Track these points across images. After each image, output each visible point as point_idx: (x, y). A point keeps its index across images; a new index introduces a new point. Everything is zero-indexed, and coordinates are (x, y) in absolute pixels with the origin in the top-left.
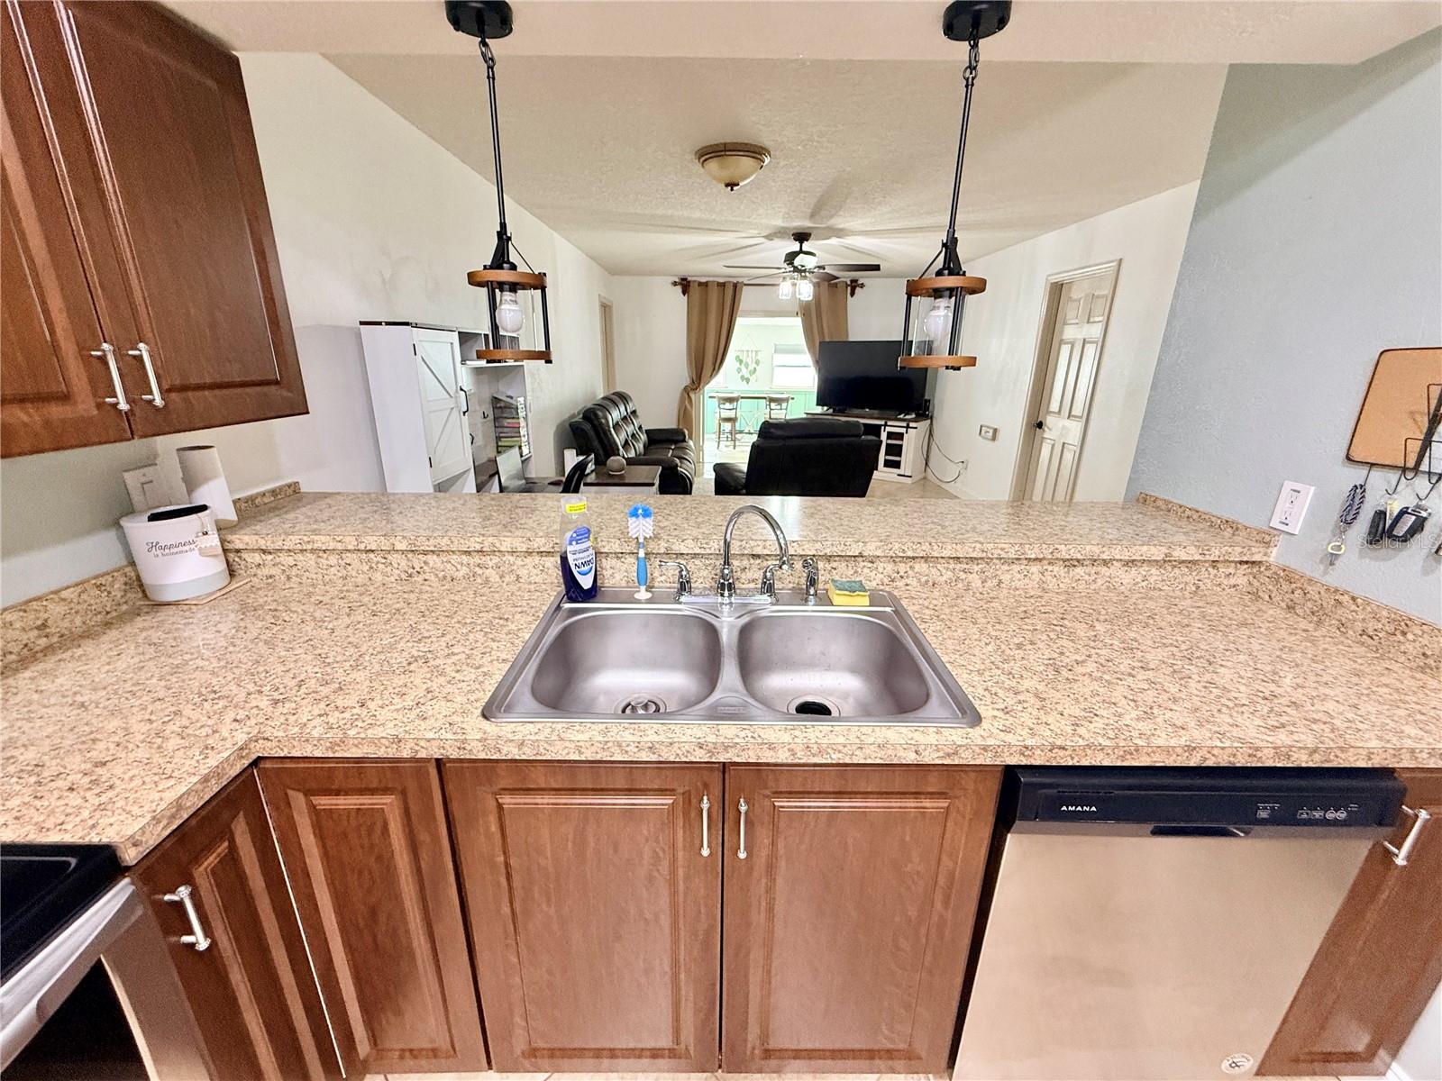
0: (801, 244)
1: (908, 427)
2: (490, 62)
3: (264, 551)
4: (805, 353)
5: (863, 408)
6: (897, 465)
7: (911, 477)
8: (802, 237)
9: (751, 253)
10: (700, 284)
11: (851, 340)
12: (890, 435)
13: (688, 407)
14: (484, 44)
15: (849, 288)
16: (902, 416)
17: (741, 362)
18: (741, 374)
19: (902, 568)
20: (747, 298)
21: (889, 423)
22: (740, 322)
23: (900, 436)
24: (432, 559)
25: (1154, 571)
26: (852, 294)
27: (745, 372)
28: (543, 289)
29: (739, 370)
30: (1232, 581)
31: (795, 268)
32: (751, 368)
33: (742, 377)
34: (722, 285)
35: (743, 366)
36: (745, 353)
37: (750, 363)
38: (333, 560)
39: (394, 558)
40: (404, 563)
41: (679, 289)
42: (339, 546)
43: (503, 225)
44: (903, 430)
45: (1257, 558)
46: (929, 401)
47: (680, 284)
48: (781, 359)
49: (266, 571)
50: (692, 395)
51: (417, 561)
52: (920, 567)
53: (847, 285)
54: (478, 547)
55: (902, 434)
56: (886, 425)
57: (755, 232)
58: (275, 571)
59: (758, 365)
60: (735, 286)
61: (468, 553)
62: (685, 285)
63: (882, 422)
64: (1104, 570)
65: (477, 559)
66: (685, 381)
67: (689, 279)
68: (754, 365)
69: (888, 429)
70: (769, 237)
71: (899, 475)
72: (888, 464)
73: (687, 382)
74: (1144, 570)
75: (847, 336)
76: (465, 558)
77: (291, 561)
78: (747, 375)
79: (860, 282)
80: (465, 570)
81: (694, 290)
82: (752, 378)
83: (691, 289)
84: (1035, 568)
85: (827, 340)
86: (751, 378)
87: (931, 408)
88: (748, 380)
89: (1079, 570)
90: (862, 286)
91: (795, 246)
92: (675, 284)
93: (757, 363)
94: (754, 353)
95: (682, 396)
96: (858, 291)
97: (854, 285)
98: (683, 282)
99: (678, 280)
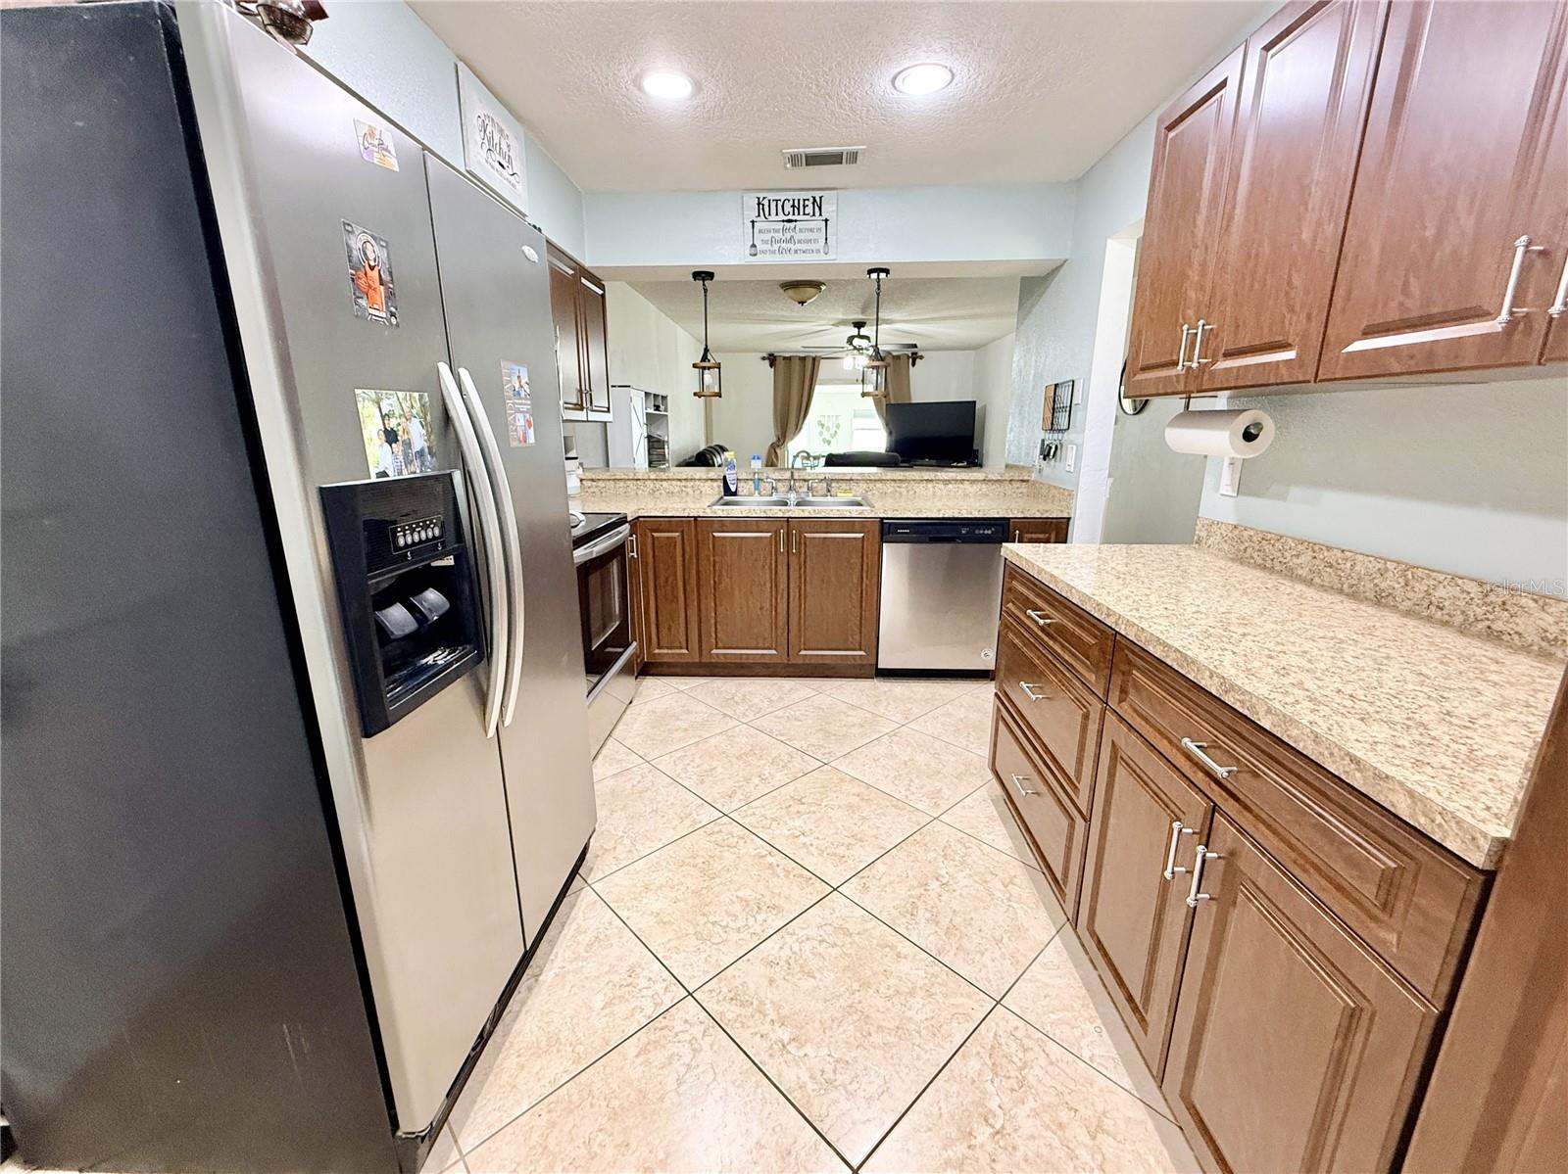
0: (859, 329)
2: (706, 291)
3: (593, 480)
4: (873, 417)
5: (924, 459)
8: (859, 325)
9: (822, 336)
10: (785, 358)
11: (913, 401)
13: (775, 460)
14: (704, 285)
15: (911, 360)
16: (955, 464)
17: (823, 426)
18: (823, 437)
19: (871, 485)
20: (824, 369)
22: (818, 389)
24: (665, 484)
25: (984, 486)
26: (913, 365)
27: (827, 436)
28: (719, 368)
29: (821, 433)
30: (1020, 491)
31: (855, 348)
32: (832, 431)
33: (824, 440)
34: (803, 359)
35: (824, 430)
36: (826, 417)
37: (831, 427)
38: (622, 484)
39: (648, 483)
40: (652, 485)
41: (767, 362)
42: (626, 477)
43: (706, 346)
45: (1026, 478)
46: (978, 451)
47: (769, 359)
48: (858, 423)
49: (592, 490)
50: (778, 451)
51: (658, 484)
52: (879, 485)
53: (908, 357)
54: (685, 477)
57: (823, 322)
58: (596, 490)
59: (838, 429)
60: (814, 359)
61: (680, 480)
62: (772, 359)
64: (961, 486)
65: (684, 483)
66: (771, 437)
67: (776, 354)
68: (835, 429)
70: (836, 325)
73: (775, 440)
74: (979, 485)
75: (910, 398)
76: (679, 483)
77: (603, 485)
78: (828, 438)
79: (920, 354)
80: (678, 489)
81: (780, 363)
82: (833, 441)
83: (777, 362)
84: (930, 485)
85: (892, 402)
86: (832, 438)
87: (979, 457)
88: (829, 443)
89: (950, 486)
90: (921, 357)
91: (855, 331)
92: (764, 358)
93: (838, 426)
94: (835, 418)
95: (769, 450)
96: (918, 361)
97: (915, 357)
98: (770, 357)
99: (767, 356)
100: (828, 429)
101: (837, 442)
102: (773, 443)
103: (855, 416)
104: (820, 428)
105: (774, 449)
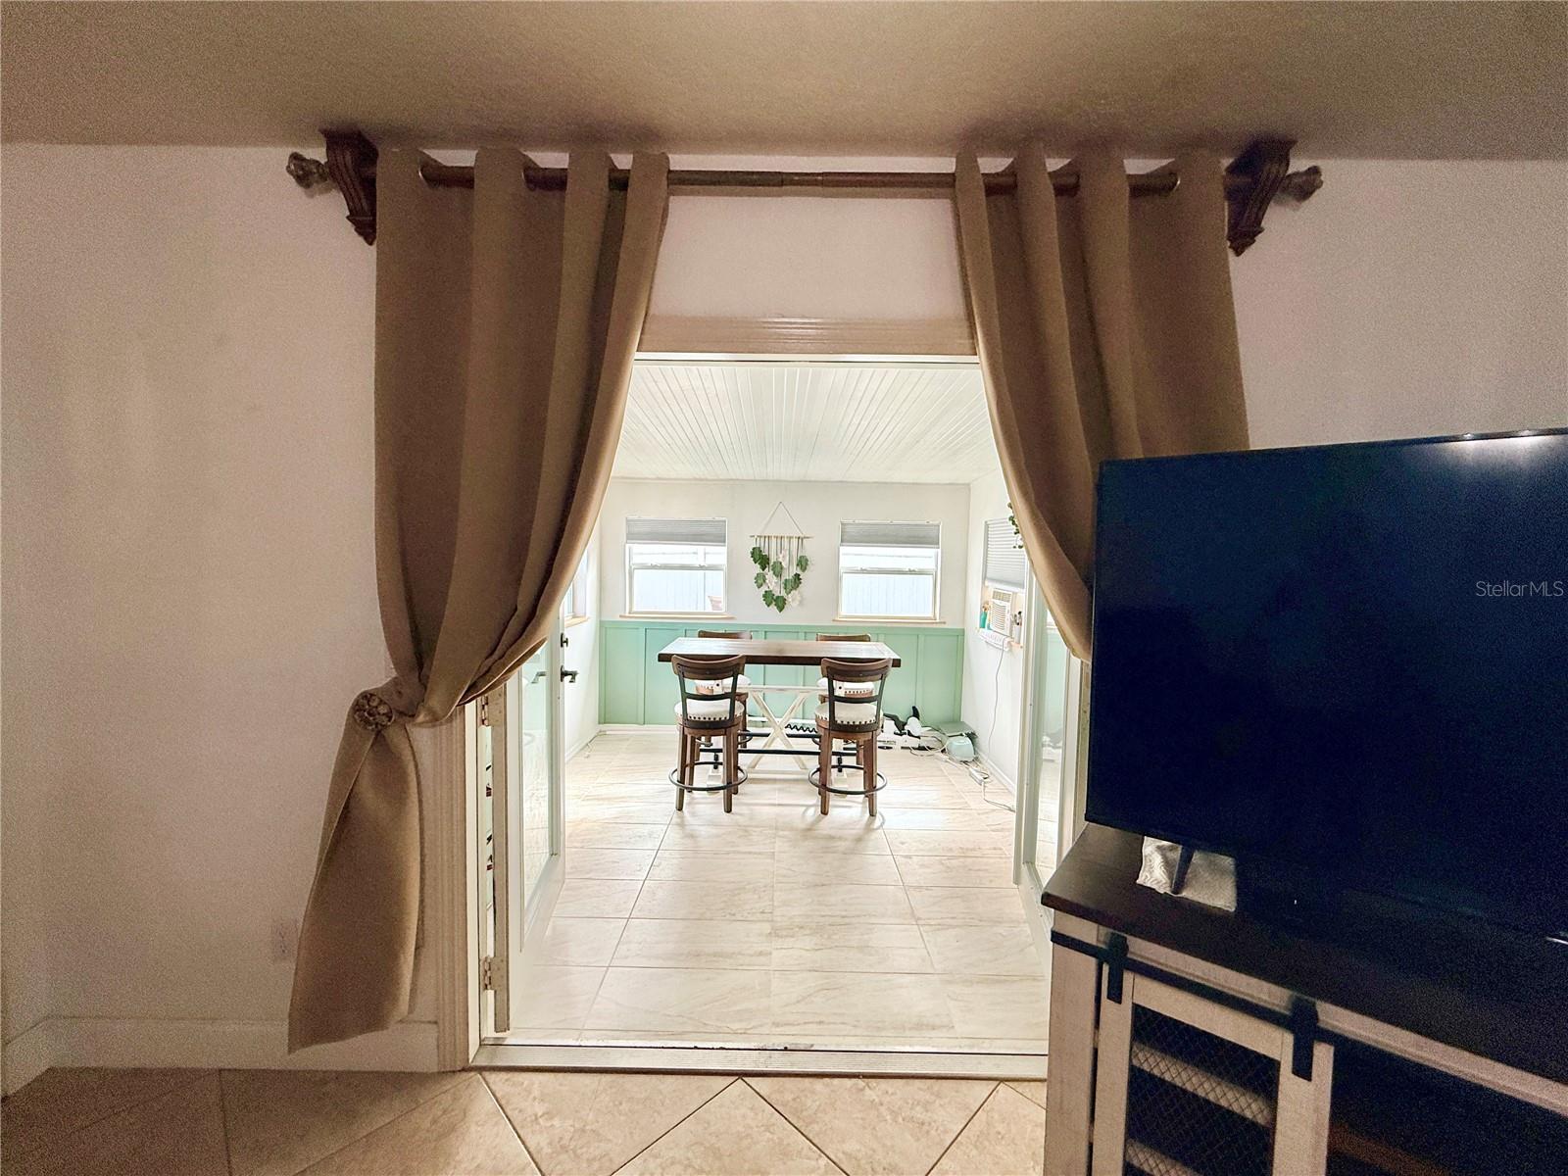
15: (1224, 205)
17: (763, 561)
18: (764, 588)
26: (1243, 235)
27: (773, 583)
29: (760, 580)
32: (788, 575)
35: (769, 574)
36: (774, 540)
47: (333, 174)
48: (852, 556)
59: (804, 569)
68: (795, 570)
78: (778, 591)
79: (1298, 160)
82: (793, 598)
86: (789, 598)
88: (780, 603)
92: (303, 173)
93: (803, 563)
94: (794, 542)
97: (1257, 181)
98: (340, 158)
99: (318, 153)
100: (778, 571)
101: (801, 603)
102: (367, 696)
103: (842, 541)
104: (757, 569)
105: (379, 733)
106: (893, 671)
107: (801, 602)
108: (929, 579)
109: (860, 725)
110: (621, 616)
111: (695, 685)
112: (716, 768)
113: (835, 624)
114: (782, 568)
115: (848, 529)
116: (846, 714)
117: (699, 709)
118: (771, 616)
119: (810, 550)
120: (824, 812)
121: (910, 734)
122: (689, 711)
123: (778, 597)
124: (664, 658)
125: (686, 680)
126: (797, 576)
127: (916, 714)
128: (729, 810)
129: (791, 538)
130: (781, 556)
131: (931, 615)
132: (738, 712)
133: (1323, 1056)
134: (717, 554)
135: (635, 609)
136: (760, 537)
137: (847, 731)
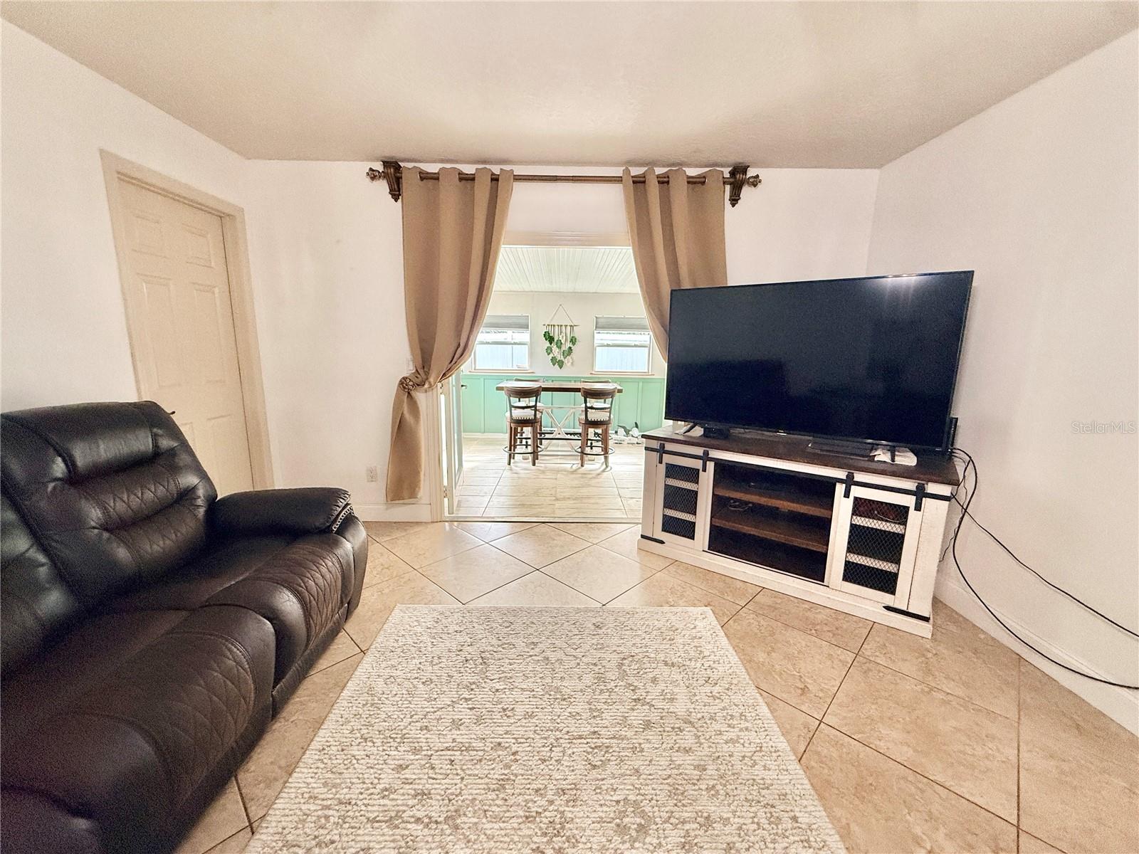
1: (920, 494)
6: (886, 583)
7: (926, 619)
10: (425, 176)
12: (861, 507)
13: (407, 416)
15: (728, 188)
17: (551, 339)
18: (551, 355)
21: (859, 477)
23: (900, 514)
26: (734, 200)
27: (556, 352)
29: (549, 351)
32: (565, 347)
33: (554, 360)
34: (466, 180)
35: (554, 347)
36: (557, 327)
41: (383, 186)
44: (909, 501)
47: (384, 175)
48: (602, 337)
50: (419, 396)
53: (724, 183)
55: (906, 509)
56: (850, 482)
59: (574, 344)
60: (496, 179)
62: (392, 176)
63: (841, 474)
66: (400, 365)
67: (402, 164)
68: (569, 344)
69: (857, 492)
71: (888, 608)
72: (853, 574)
78: (560, 357)
79: (751, 172)
83: (407, 189)
85: (686, 285)
86: (566, 361)
88: (561, 364)
90: (755, 182)
92: (373, 175)
93: (573, 341)
94: (569, 328)
95: (397, 396)
96: (746, 191)
97: (739, 179)
98: (389, 171)
99: (379, 167)
100: (559, 344)
102: (405, 378)
103: (596, 328)
104: (548, 344)
105: (409, 393)
106: (617, 395)
107: (572, 363)
108: (647, 349)
109: (601, 421)
110: (470, 372)
111: (515, 401)
112: (527, 447)
113: (591, 376)
114: (561, 343)
115: (599, 320)
116: (593, 416)
117: (518, 414)
118: (555, 371)
119: (577, 333)
120: (582, 466)
121: (632, 436)
122: (513, 415)
123: (559, 361)
124: (498, 389)
125: (511, 398)
126: (570, 348)
127: (637, 426)
128: (534, 464)
129: (566, 326)
130: (561, 336)
131: (646, 371)
132: (538, 416)
133: (711, 465)
134: (524, 336)
135: (477, 368)
136: (549, 325)
137: (595, 424)
